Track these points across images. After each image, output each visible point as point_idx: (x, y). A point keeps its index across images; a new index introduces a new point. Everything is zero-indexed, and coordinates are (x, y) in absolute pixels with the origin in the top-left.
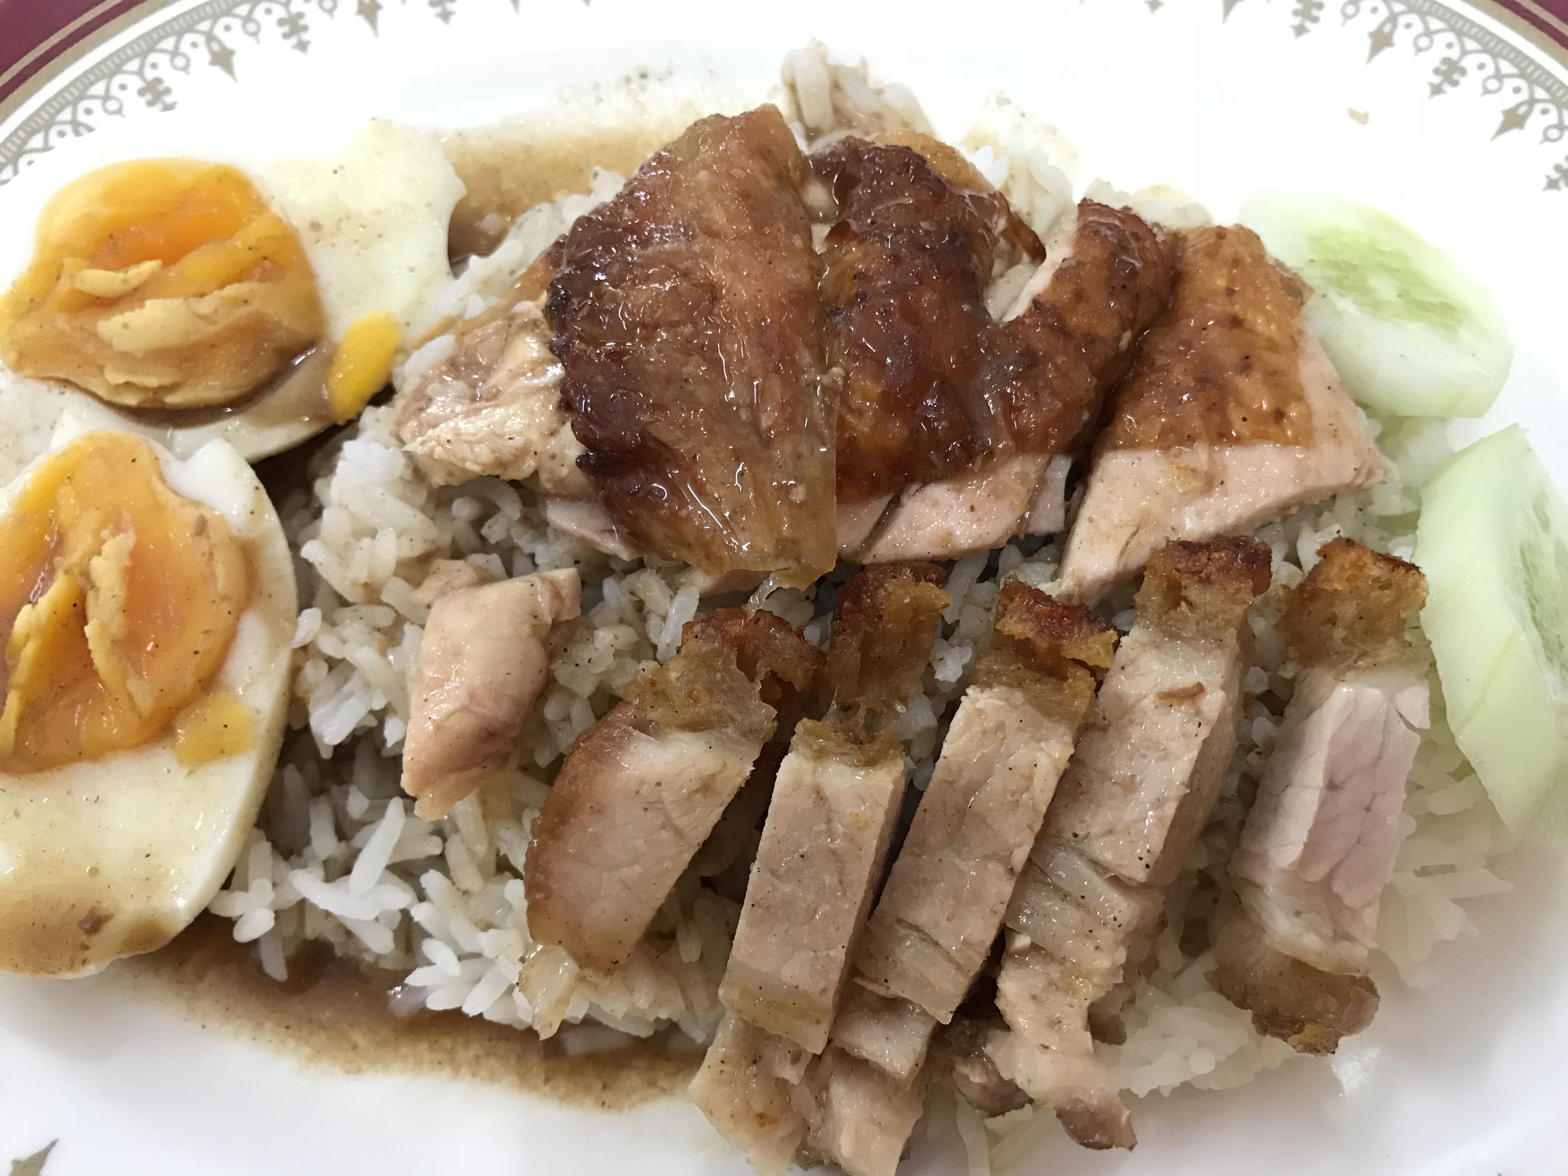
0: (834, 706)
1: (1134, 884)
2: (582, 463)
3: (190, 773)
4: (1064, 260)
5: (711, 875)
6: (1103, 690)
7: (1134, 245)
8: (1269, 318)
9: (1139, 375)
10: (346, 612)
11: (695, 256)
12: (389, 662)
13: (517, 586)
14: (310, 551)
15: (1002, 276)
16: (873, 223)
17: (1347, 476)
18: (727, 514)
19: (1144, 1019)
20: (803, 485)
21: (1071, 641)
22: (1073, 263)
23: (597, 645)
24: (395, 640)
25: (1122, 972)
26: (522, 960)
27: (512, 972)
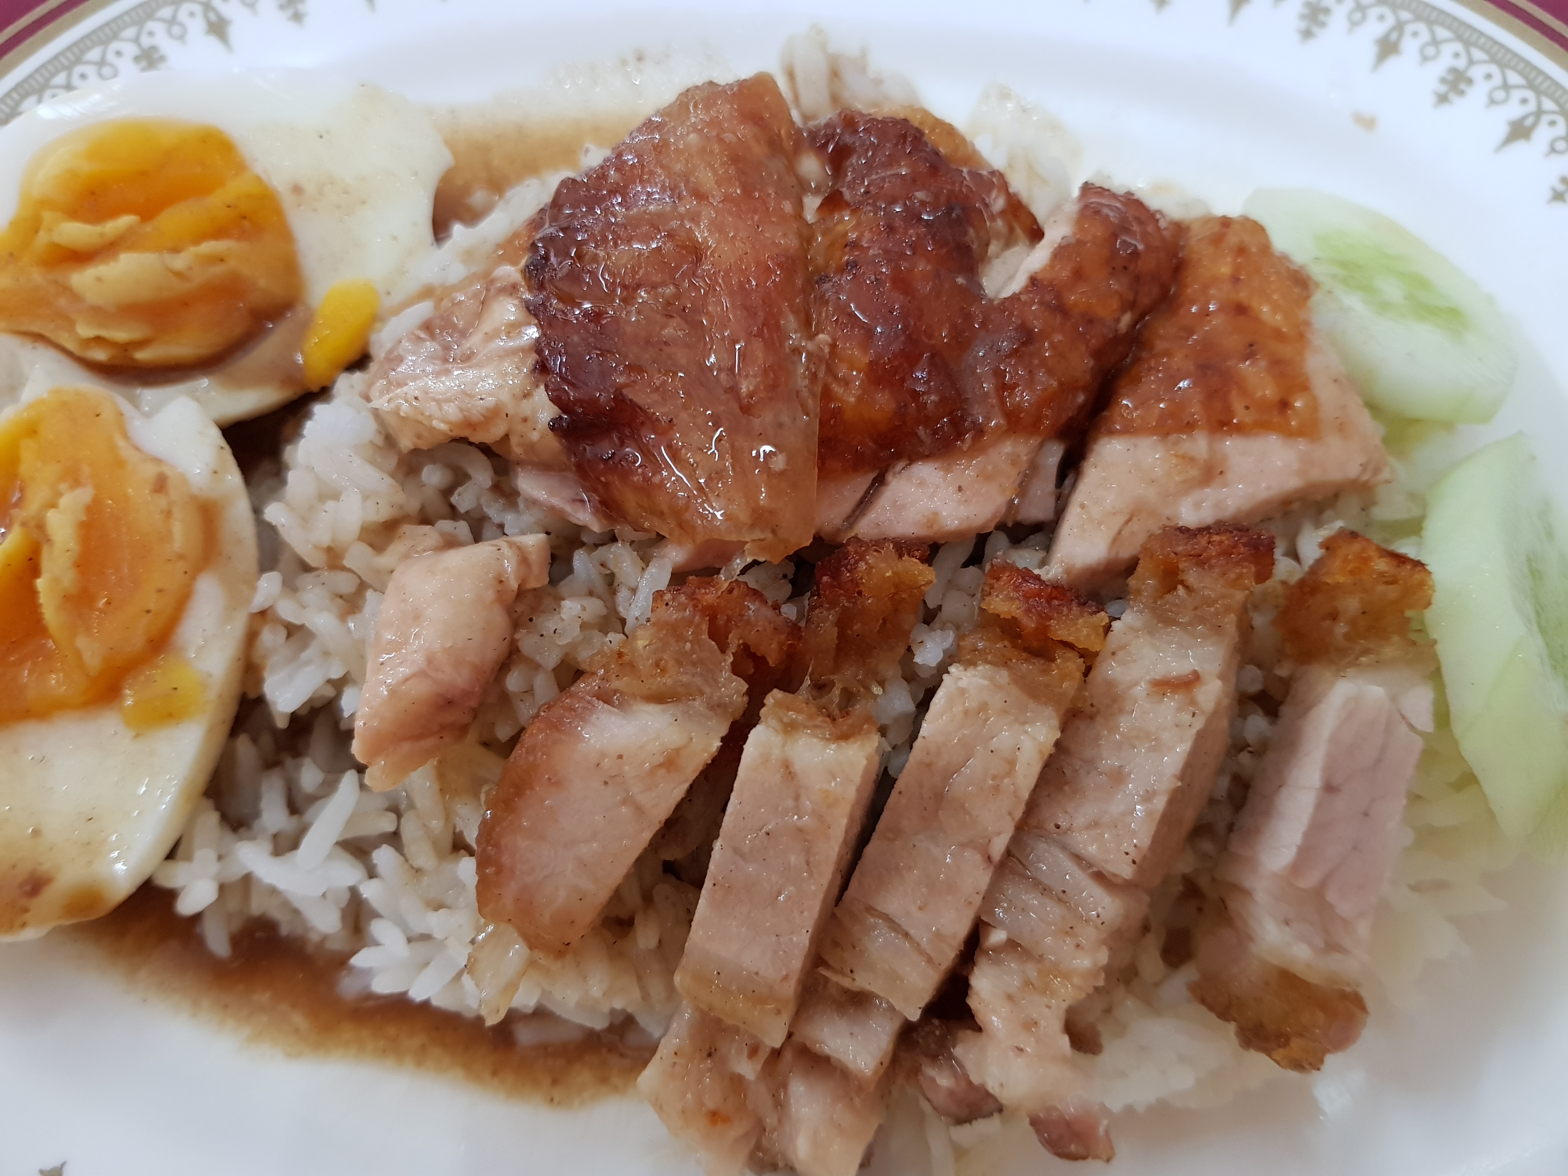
0: (807, 682)
1: (1119, 881)
2: (555, 426)
3: (137, 736)
4: (1063, 238)
5: (673, 859)
6: (1092, 674)
7: (1136, 228)
8: (1276, 308)
9: (1137, 360)
10: (308, 578)
11: (681, 217)
12: (349, 629)
13: (483, 551)
14: (273, 513)
15: (997, 257)
16: (867, 192)
17: (1352, 471)
18: (702, 481)
19: (1122, 1030)
20: (784, 454)
21: (1058, 622)
22: (1073, 241)
23: (563, 616)
24: (357, 607)
25: (1103, 975)
26: (473, 942)
27: (460, 955)
